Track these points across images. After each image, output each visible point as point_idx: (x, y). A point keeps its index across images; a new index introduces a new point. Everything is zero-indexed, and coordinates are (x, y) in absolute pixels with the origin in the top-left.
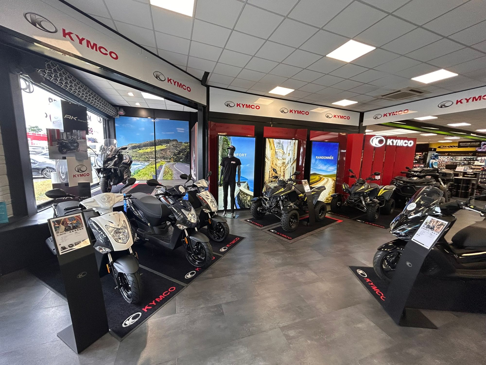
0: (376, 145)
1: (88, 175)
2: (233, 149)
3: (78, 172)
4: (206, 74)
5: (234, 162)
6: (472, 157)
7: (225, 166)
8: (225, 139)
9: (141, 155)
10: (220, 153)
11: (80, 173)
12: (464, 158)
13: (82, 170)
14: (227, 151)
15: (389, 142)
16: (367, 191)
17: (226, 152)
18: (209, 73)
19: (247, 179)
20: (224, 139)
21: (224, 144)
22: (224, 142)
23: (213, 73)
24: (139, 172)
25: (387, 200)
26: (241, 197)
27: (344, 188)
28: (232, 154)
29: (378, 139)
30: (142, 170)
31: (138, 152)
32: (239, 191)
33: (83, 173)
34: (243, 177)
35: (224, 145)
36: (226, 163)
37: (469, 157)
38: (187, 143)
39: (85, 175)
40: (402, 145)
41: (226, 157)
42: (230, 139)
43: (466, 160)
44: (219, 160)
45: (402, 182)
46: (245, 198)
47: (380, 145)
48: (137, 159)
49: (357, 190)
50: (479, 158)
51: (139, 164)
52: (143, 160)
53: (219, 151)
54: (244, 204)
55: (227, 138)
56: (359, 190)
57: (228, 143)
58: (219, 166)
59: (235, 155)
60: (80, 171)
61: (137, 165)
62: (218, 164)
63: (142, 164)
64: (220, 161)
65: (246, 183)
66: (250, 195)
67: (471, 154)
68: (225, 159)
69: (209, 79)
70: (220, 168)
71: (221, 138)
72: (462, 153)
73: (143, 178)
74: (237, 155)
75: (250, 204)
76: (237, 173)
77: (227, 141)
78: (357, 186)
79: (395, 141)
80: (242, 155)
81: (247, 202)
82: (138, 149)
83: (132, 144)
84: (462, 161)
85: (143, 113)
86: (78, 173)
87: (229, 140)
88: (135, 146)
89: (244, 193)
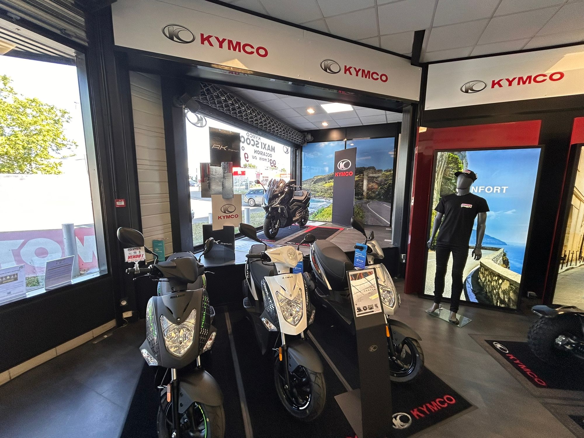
1: (237, 216)
2: (471, 177)
3: (225, 212)
4: (419, 36)
5: (469, 206)
7: (446, 212)
8: (453, 158)
9: (326, 190)
10: (437, 186)
11: (226, 214)
13: (229, 210)
14: (453, 181)
17: (453, 184)
18: (424, 31)
19: (504, 244)
20: (449, 157)
21: (448, 167)
22: (448, 163)
23: (432, 27)
24: (323, 212)
26: (483, 279)
28: (465, 187)
30: (327, 209)
31: (324, 185)
32: (479, 266)
33: (230, 214)
34: (493, 238)
35: (447, 170)
36: (448, 206)
38: (390, 171)
39: (232, 216)
41: (451, 193)
42: (464, 157)
44: (434, 200)
46: (494, 283)
48: (322, 194)
51: (323, 202)
52: (329, 196)
53: (436, 182)
54: (489, 294)
55: (457, 155)
57: (458, 166)
58: (434, 211)
59: (474, 190)
60: (227, 212)
61: (322, 202)
62: (432, 207)
63: (327, 201)
64: (437, 201)
65: (501, 251)
66: (508, 280)
68: (446, 198)
69: (426, 46)
70: (435, 215)
71: (442, 156)
73: (326, 219)
74: (480, 189)
75: (506, 300)
76: (475, 228)
77: (456, 161)
80: (495, 190)
81: (498, 293)
82: (324, 183)
83: (317, 176)
85: (335, 135)
86: (224, 214)
87: (462, 160)
88: (320, 178)
89: (492, 273)
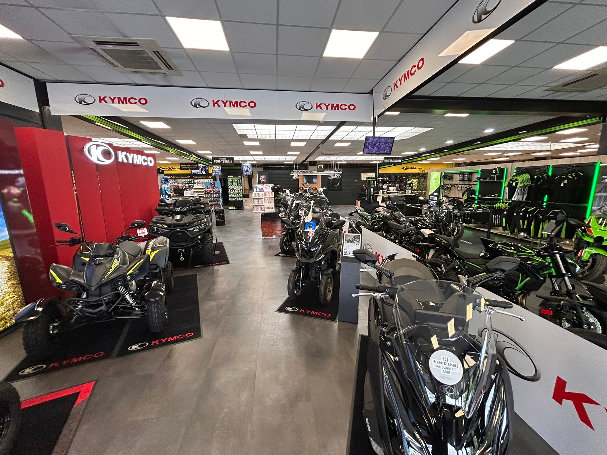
0: (99, 160)
6: (190, 180)
12: (185, 181)
15: (122, 156)
16: (131, 271)
25: (164, 267)
27: (59, 281)
29: (101, 149)
37: (188, 180)
40: (140, 164)
43: (186, 183)
45: (166, 226)
47: (107, 162)
49: (104, 274)
50: (196, 181)
56: (109, 273)
67: (189, 177)
72: (182, 176)
78: (100, 264)
79: (130, 156)
84: (184, 185)
